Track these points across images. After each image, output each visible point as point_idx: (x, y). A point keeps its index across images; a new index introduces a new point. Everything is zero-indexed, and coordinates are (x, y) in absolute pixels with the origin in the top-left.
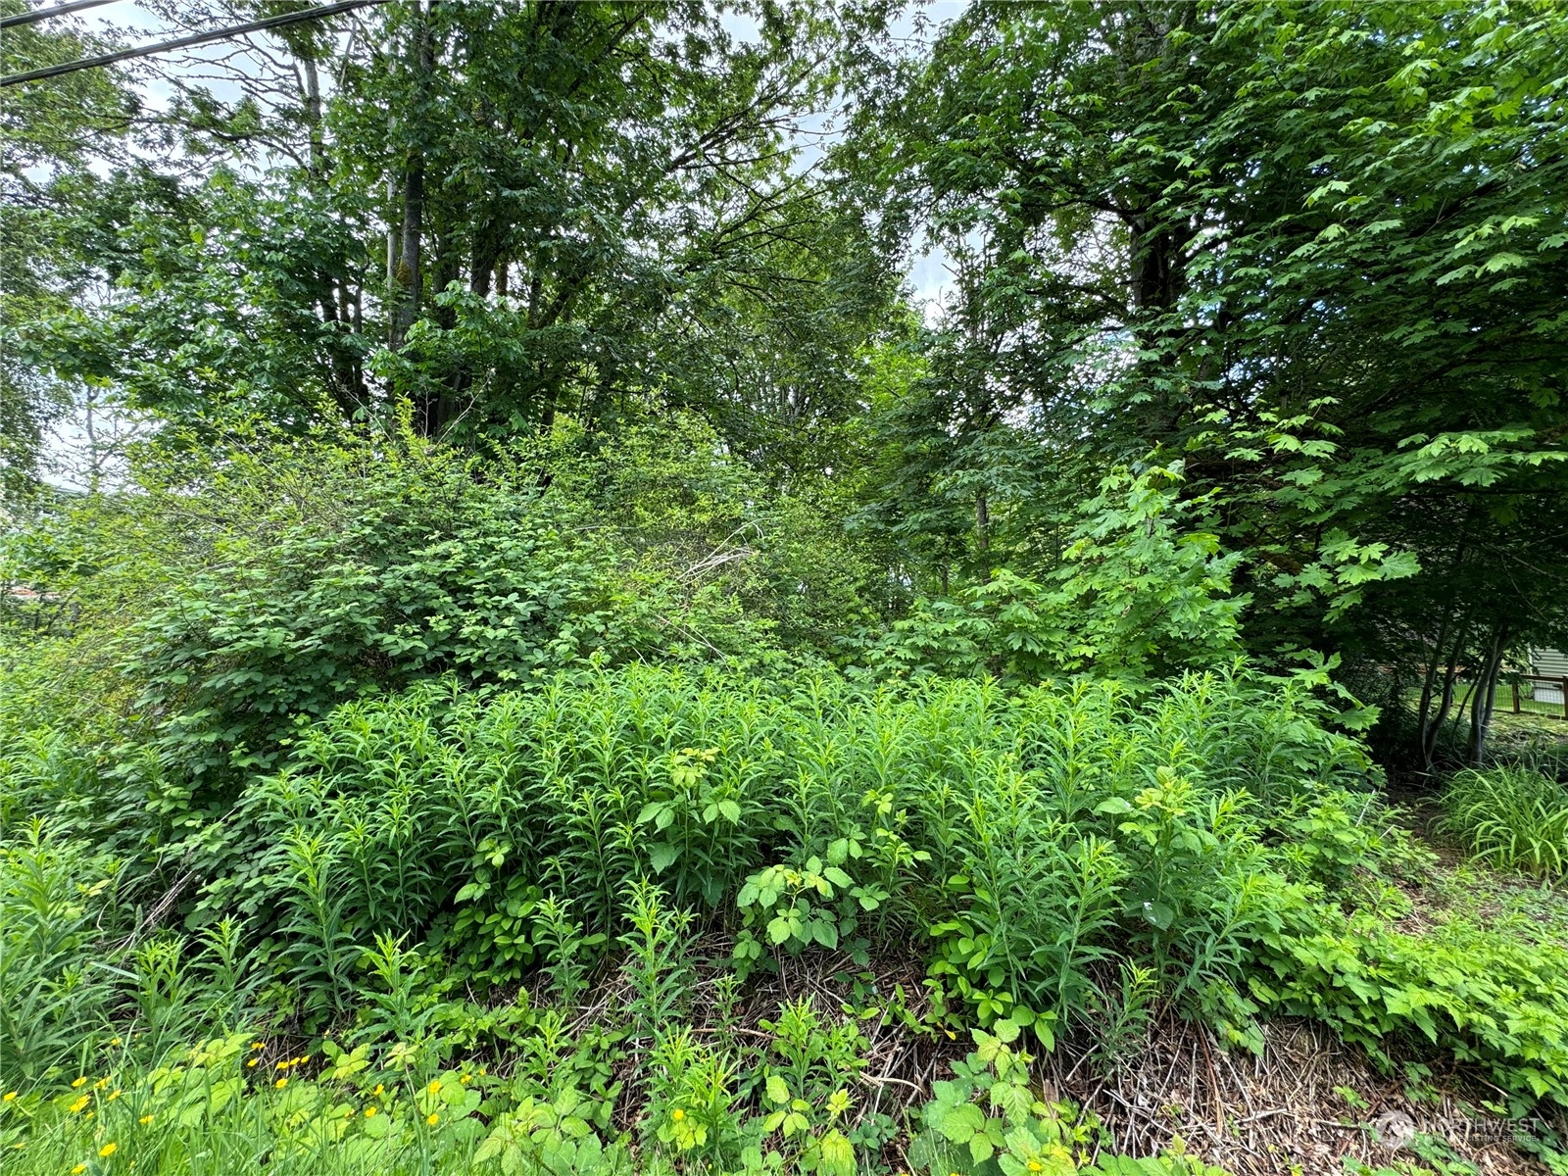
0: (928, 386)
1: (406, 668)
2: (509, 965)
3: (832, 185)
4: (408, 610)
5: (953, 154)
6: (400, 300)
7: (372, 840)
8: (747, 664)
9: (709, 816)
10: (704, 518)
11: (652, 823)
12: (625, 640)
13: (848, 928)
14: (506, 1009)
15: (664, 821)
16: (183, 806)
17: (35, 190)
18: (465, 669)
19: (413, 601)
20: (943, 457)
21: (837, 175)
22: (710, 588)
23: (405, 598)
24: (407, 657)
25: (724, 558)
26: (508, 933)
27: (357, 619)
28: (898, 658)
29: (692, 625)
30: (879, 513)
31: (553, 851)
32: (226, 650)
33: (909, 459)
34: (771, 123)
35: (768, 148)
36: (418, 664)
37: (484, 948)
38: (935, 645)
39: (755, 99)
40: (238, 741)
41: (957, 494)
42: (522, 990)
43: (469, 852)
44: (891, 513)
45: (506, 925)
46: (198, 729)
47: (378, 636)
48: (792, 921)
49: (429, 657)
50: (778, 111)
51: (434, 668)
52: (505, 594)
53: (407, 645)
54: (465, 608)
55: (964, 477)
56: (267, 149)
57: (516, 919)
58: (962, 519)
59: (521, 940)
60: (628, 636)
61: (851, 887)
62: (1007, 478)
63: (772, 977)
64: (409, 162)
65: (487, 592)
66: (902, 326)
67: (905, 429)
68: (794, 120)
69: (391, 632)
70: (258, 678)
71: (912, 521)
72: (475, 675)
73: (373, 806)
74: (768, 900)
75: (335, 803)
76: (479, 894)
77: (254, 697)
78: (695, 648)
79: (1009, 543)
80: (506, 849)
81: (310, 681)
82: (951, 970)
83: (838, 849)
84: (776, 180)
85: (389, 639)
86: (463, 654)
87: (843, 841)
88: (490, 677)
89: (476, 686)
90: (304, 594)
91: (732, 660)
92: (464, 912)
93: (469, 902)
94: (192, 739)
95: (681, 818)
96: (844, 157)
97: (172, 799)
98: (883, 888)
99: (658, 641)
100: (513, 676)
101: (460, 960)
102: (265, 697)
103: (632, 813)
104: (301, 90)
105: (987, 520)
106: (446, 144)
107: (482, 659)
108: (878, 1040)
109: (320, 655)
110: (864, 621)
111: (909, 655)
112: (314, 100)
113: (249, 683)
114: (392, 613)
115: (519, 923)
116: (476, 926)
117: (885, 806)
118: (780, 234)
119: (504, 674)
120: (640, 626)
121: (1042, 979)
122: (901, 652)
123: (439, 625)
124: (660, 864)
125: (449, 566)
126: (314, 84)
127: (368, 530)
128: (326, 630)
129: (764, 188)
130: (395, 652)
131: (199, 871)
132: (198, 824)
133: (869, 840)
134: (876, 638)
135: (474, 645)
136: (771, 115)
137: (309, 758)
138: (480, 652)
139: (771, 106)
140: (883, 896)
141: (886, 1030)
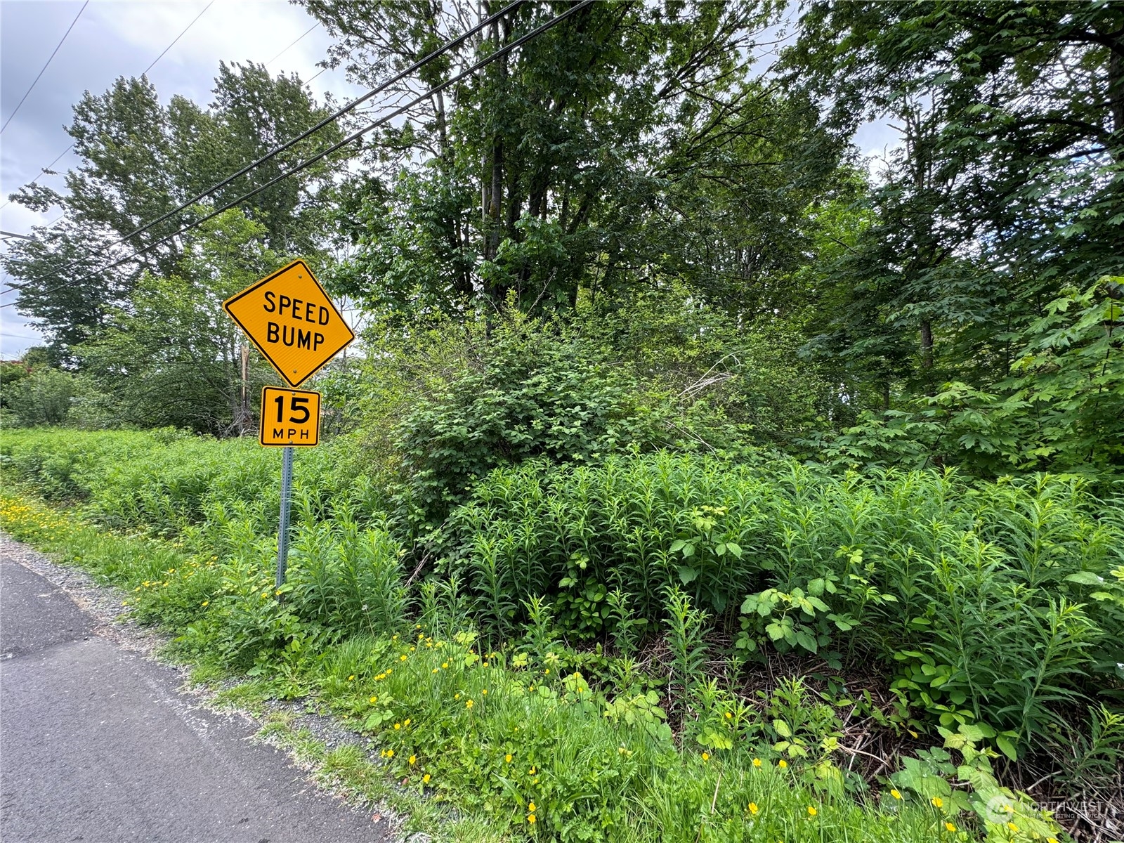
0: (878, 234)
1: (521, 450)
2: (588, 629)
3: (785, 82)
4: (521, 417)
5: (907, 33)
6: (492, 228)
7: (517, 545)
8: (731, 455)
9: (720, 551)
10: (693, 353)
11: (680, 553)
12: (645, 437)
13: (825, 642)
14: (588, 654)
15: (688, 551)
16: (423, 519)
17: (312, 197)
18: (552, 453)
19: (521, 412)
20: (891, 292)
21: (789, 72)
22: (701, 402)
23: (518, 410)
24: (521, 444)
25: (710, 381)
26: (588, 610)
27: (498, 422)
28: (851, 456)
29: (691, 428)
30: (829, 342)
31: (613, 564)
32: (439, 437)
33: (857, 296)
34: (732, 45)
35: (730, 65)
36: (527, 449)
37: (573, 617)
38: (887, 446)
39: (719, 29)
40: (445, 487)
41: (905, 323)
42: (598, 644)
43: (563, 559)
44: (840, 342)
45: (587, 605)
46: (430, 478)
47: (507, 431)
48: (784, 627)
49: (532, 445)
50: (739, 34)
51: (535, 451)
52: (573, 406)
53: (523, 437)
54: (550, 415)
55: (915, 309)
56: (419, 150)
57: (592, 602)
58: (908, 343)
59: (596, 614)
60: (647, 434)
61: (829, 612)
62: (960, 307)
63: (761, 667)
64: (495, 140)
65: (562, 406)
66: (849, 185)
67: (855, 272)
68: (751, 38)
69: (513, 429)
70: (454, 453)
71: (857, 347)
72: (559, 456)
73: (515, 527)
74: (764, 611)
75: (496, 523)
76: (572, 584)
77: (451, 464)
78: (693, 443)
79: (954, 361)
80: (587, 560)
81: (475, 456)
82: (913, 686)
83: (817, 585)
84: (735, 89)
85: (513, 433)
86: (551, 444)
87: (820, 581)
88: (567, 458)
89: (559, 463)
90: (471, 408)
91: (721, 452)
92: (561, 595)
93: (566, 588)
94: (427, 484)
95: (699, 551)
96: (797, 57)
97: (419, 515)
98: (853, 618)
99: (667, 437)
100: (581, 457)
101: (559, 621)
102: (456, 464)
103: (667, 545)
104: (435, 109)
105: (931, 342)
106: (518, 124)
107: (562, 447)
108: (848, 725)
109: (479, 441)
110: (818, 427)
111: (861, 454)
112: (441, 115)
113: (450, 456)
114: (512, 418)
115: (594, 605)
116: (568, 603)
117: (857, 558)
118: (741, 130)
119: (575, 456)
120: (654, 427)
121: (1003, 706)
122: (853, 451)
123: (537, 425)
124: (686, 578)
125: (539, 390)
126: (441, 106)
127: (497, 370)
128: (485, 427)
129: (725, 97)
130: (516, 441)
131: (433, 553)
132: (431, 528)
133: (841, 582)
134: (829, 440)
135: (556, 438)
136: (733, 38)
137: (479, 498)
138: (560, 443)
139: (731, 32)
140: (855, 623)
141: (855, 720)
